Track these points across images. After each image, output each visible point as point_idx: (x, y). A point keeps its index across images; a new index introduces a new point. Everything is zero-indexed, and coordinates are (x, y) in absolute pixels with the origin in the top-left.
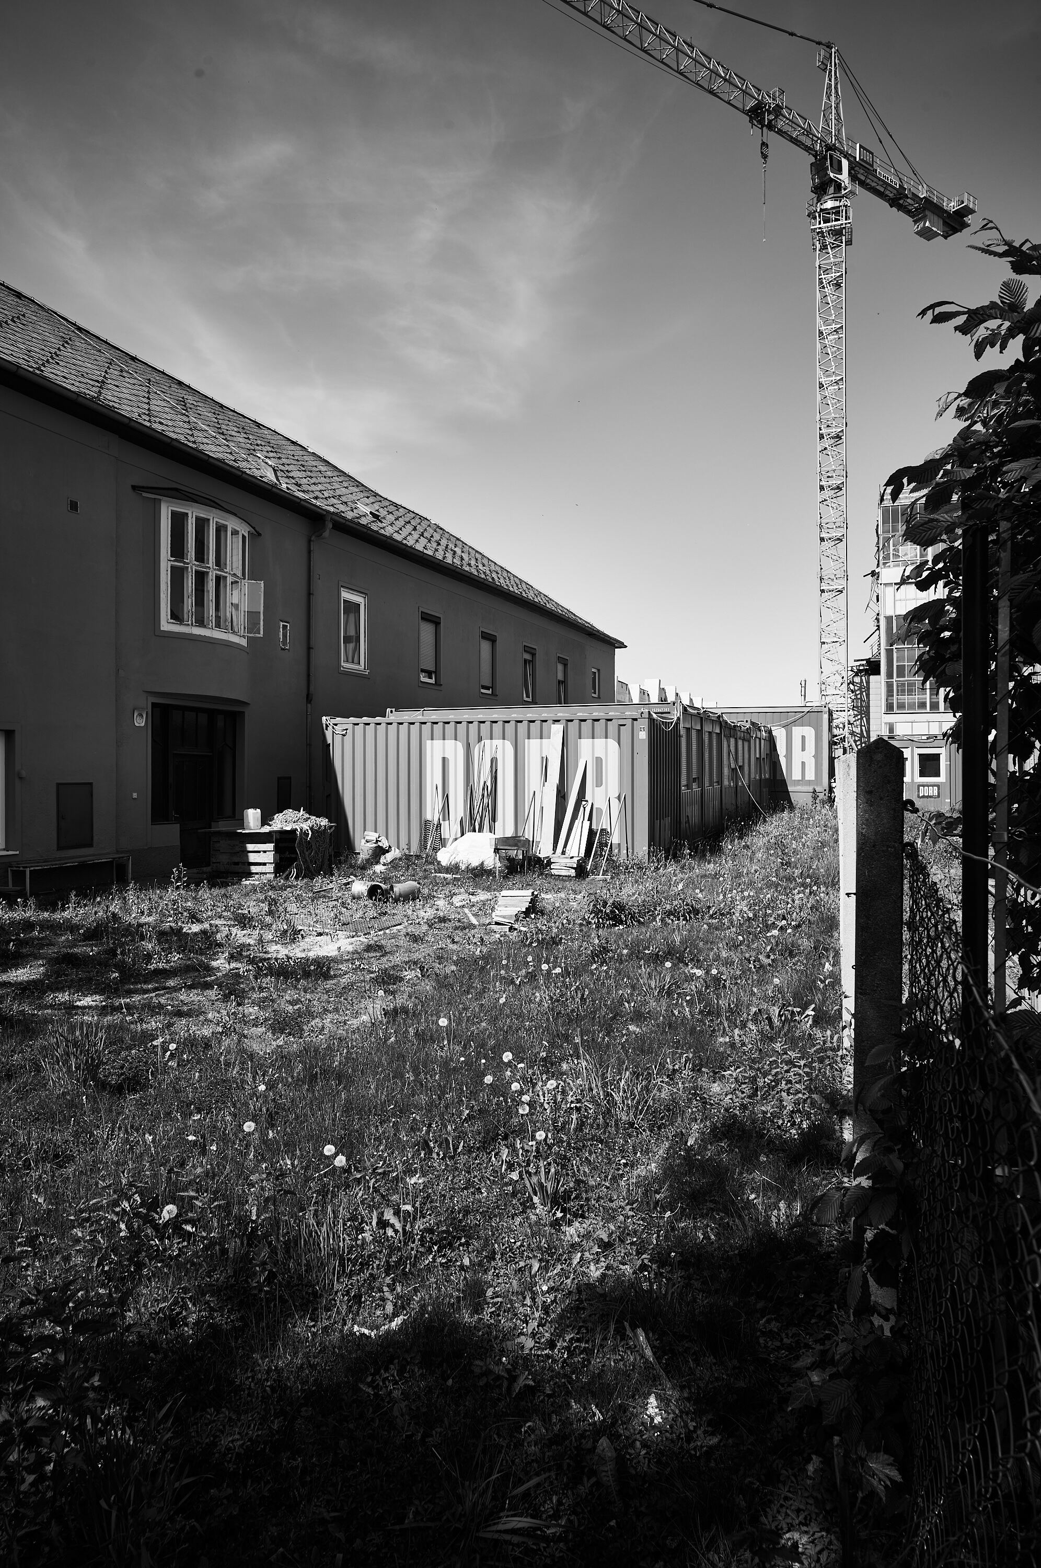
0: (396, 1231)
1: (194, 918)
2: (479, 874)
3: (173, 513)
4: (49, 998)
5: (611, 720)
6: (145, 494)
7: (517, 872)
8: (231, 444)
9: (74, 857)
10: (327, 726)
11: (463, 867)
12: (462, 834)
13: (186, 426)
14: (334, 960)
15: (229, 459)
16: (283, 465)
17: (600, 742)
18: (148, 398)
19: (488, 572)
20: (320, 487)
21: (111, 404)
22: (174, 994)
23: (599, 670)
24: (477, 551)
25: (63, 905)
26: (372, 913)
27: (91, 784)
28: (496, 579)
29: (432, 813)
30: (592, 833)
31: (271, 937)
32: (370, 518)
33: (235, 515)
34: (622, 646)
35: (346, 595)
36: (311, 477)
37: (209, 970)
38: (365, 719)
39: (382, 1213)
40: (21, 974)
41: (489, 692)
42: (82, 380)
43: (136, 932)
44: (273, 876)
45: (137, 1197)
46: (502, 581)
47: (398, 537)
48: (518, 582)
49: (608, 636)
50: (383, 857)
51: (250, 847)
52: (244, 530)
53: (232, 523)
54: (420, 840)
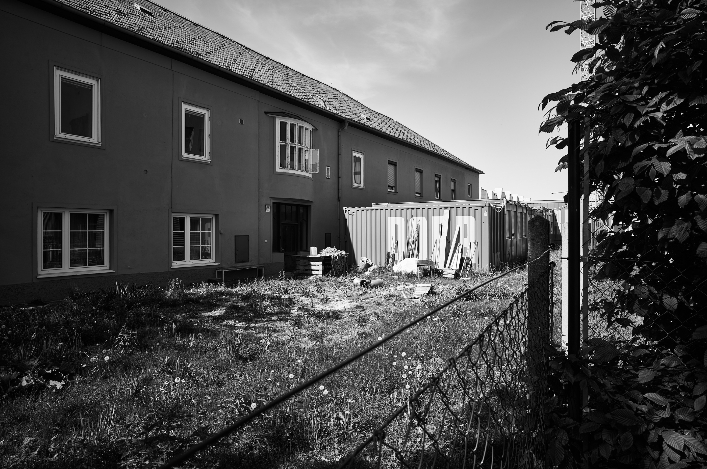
0: (343, 422)
1: (286, 292)
2: (411, 276)
3: (281, 122)
4: (225, 322)
5: (471, 207)
6: (270, 115)
7: (427, 276)
8: (306, 92)
9: (242, 266)
10: (346, 211)
11: (403, 273)
12: (404, 258)
13: (288, 85)
14: (342, 312)
15: (304, 98)
16: (328, 99)
17: (466, 217)
18: (272, 75)
19: (419, 142)
20: (344, 108)
21: (257, 78)
22: (274, 323)
23: (471, 185)
24: (415, 132)
25: (235, 286)
26: (361, 292)
27: (248, 236)
28: (423, 144)
29: (391, 249)
30: (462, 259)
31: (317, 301)
32: (366, 120)
33: (307, 122)
34: (482, 173)
35: (355, 154)
36: (340, 104)
37: (289, 313)
38: (362, 208)
39: (338, 414)
40: (216, 313)
41: (420, 195)
42: (246, 69)
43: (262, 297)
44: (321, 275)
45: (242, 399)
46: (426, 145)
47: (378, 128)
48: (433, 145)
49: (476, 169)
50: (369, 268)
51: (312, 263)
52: (311, 128)
53: (306, 125)
54: (386, 261)
